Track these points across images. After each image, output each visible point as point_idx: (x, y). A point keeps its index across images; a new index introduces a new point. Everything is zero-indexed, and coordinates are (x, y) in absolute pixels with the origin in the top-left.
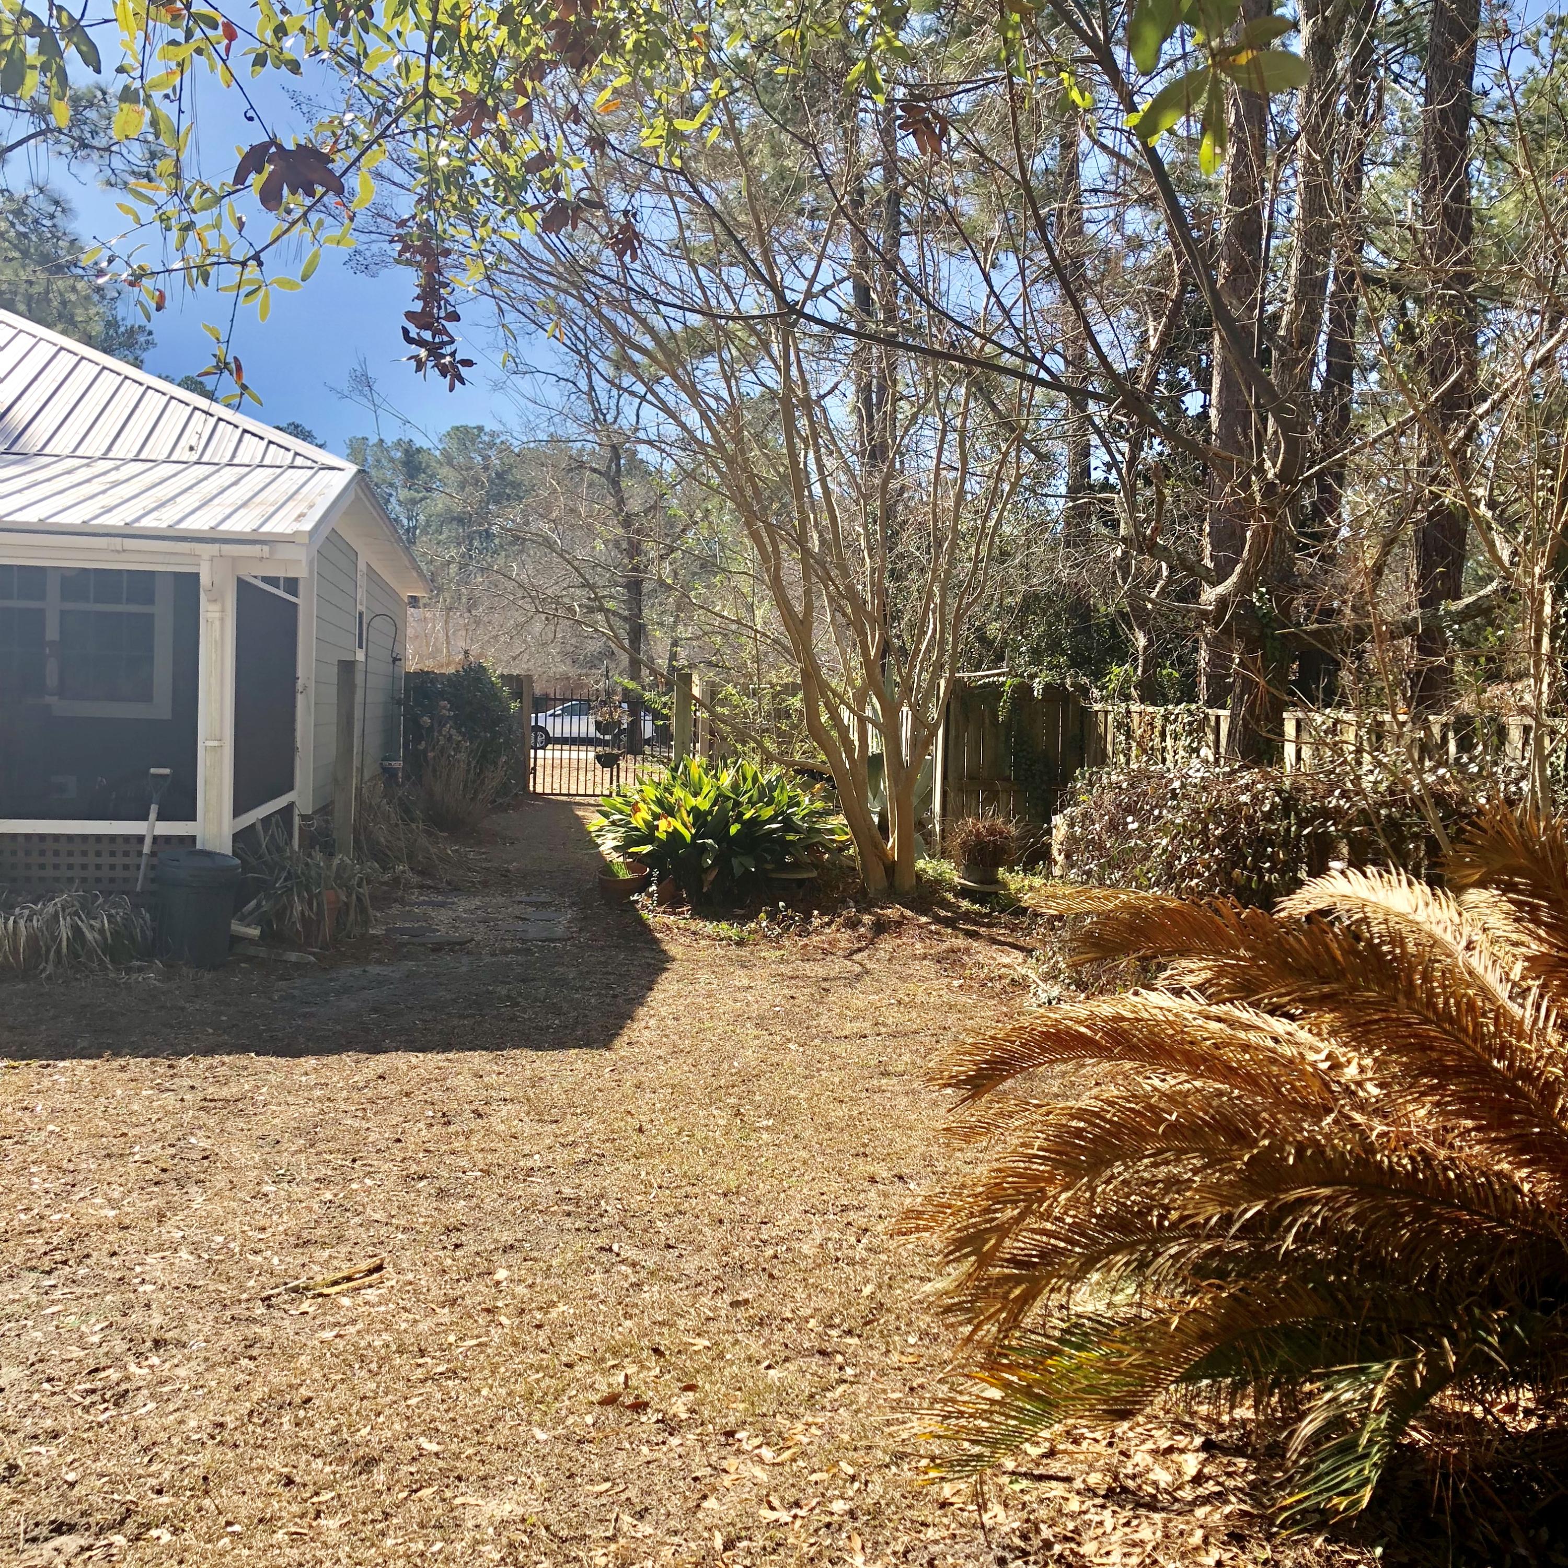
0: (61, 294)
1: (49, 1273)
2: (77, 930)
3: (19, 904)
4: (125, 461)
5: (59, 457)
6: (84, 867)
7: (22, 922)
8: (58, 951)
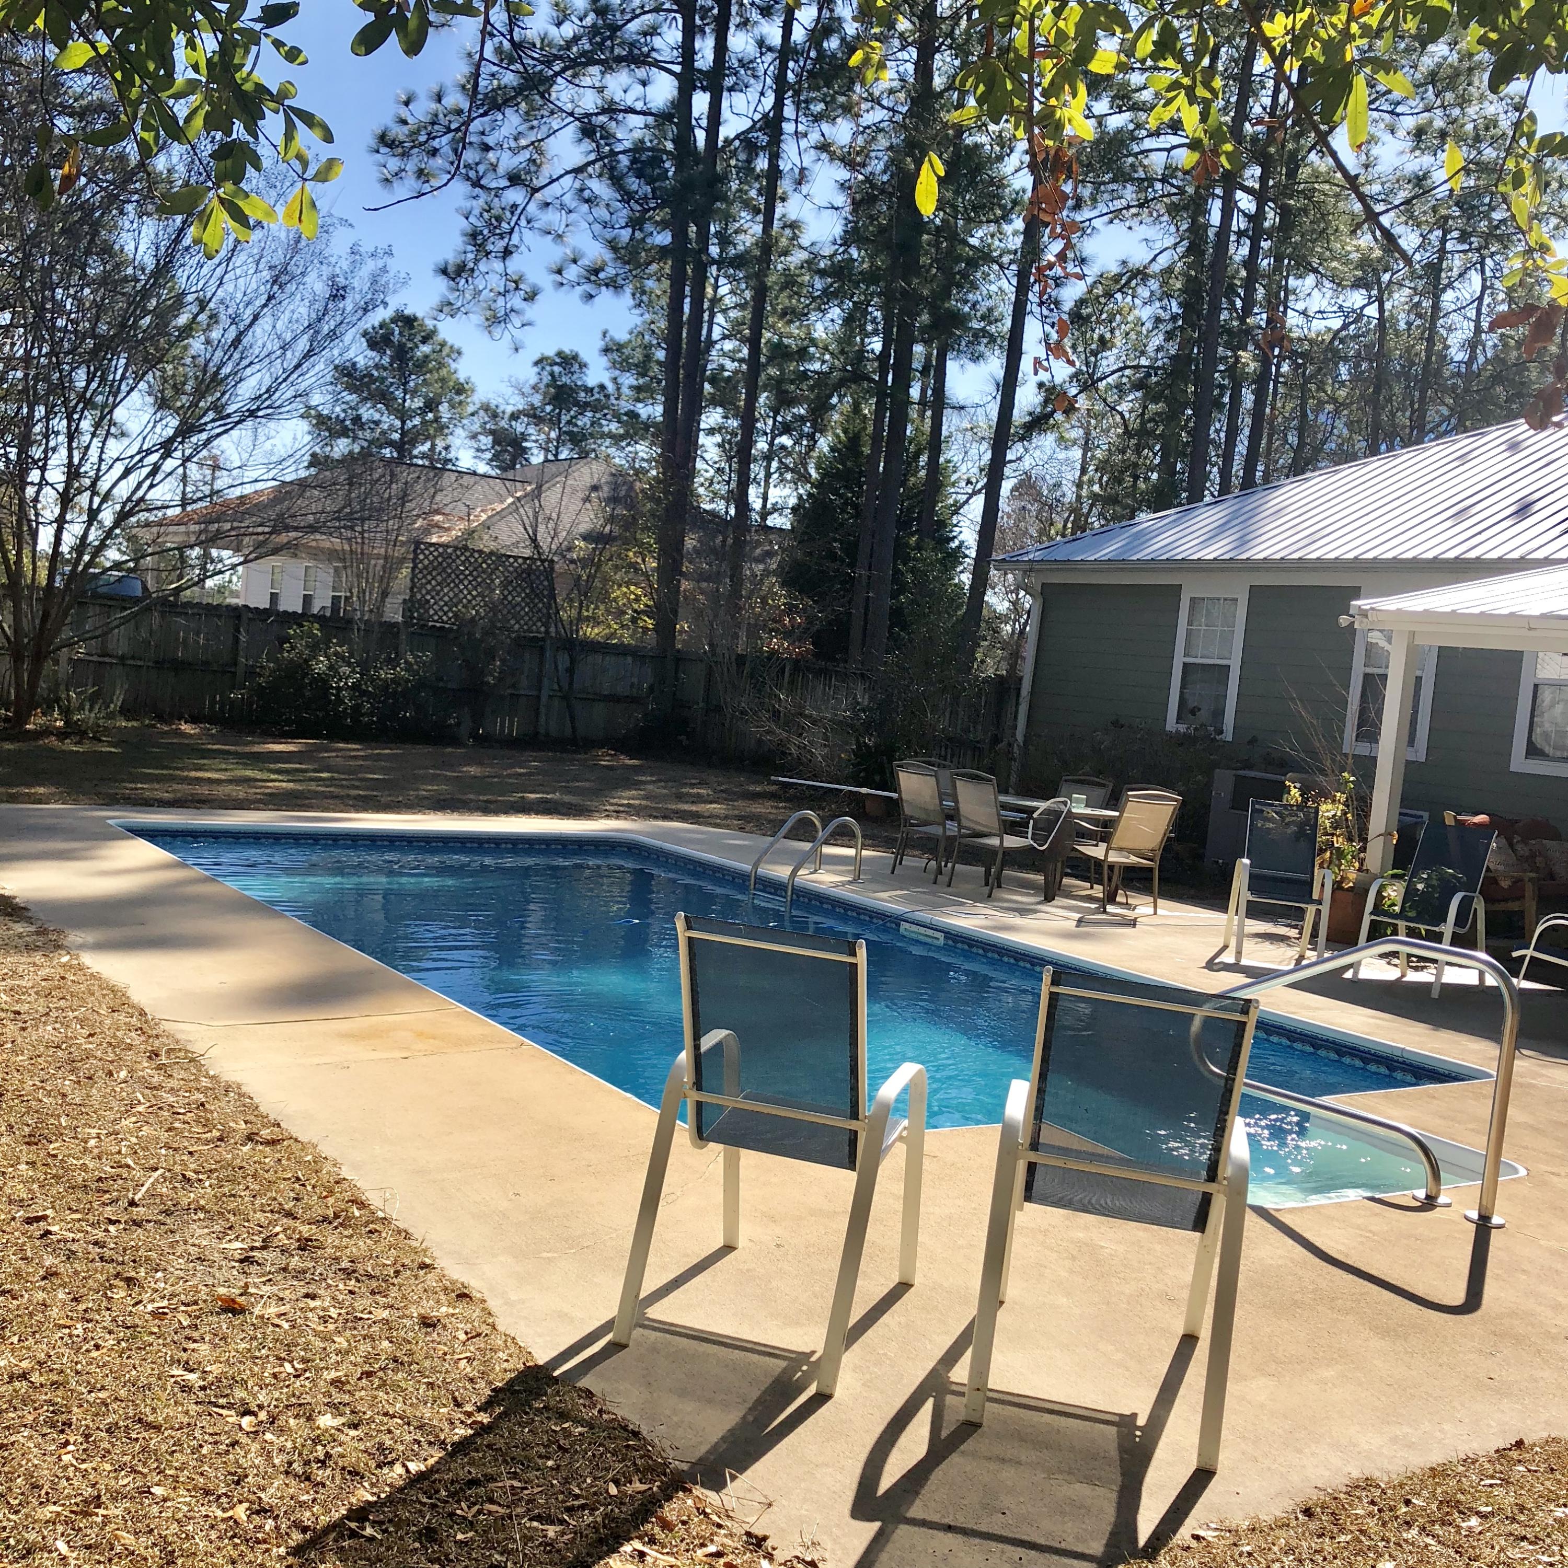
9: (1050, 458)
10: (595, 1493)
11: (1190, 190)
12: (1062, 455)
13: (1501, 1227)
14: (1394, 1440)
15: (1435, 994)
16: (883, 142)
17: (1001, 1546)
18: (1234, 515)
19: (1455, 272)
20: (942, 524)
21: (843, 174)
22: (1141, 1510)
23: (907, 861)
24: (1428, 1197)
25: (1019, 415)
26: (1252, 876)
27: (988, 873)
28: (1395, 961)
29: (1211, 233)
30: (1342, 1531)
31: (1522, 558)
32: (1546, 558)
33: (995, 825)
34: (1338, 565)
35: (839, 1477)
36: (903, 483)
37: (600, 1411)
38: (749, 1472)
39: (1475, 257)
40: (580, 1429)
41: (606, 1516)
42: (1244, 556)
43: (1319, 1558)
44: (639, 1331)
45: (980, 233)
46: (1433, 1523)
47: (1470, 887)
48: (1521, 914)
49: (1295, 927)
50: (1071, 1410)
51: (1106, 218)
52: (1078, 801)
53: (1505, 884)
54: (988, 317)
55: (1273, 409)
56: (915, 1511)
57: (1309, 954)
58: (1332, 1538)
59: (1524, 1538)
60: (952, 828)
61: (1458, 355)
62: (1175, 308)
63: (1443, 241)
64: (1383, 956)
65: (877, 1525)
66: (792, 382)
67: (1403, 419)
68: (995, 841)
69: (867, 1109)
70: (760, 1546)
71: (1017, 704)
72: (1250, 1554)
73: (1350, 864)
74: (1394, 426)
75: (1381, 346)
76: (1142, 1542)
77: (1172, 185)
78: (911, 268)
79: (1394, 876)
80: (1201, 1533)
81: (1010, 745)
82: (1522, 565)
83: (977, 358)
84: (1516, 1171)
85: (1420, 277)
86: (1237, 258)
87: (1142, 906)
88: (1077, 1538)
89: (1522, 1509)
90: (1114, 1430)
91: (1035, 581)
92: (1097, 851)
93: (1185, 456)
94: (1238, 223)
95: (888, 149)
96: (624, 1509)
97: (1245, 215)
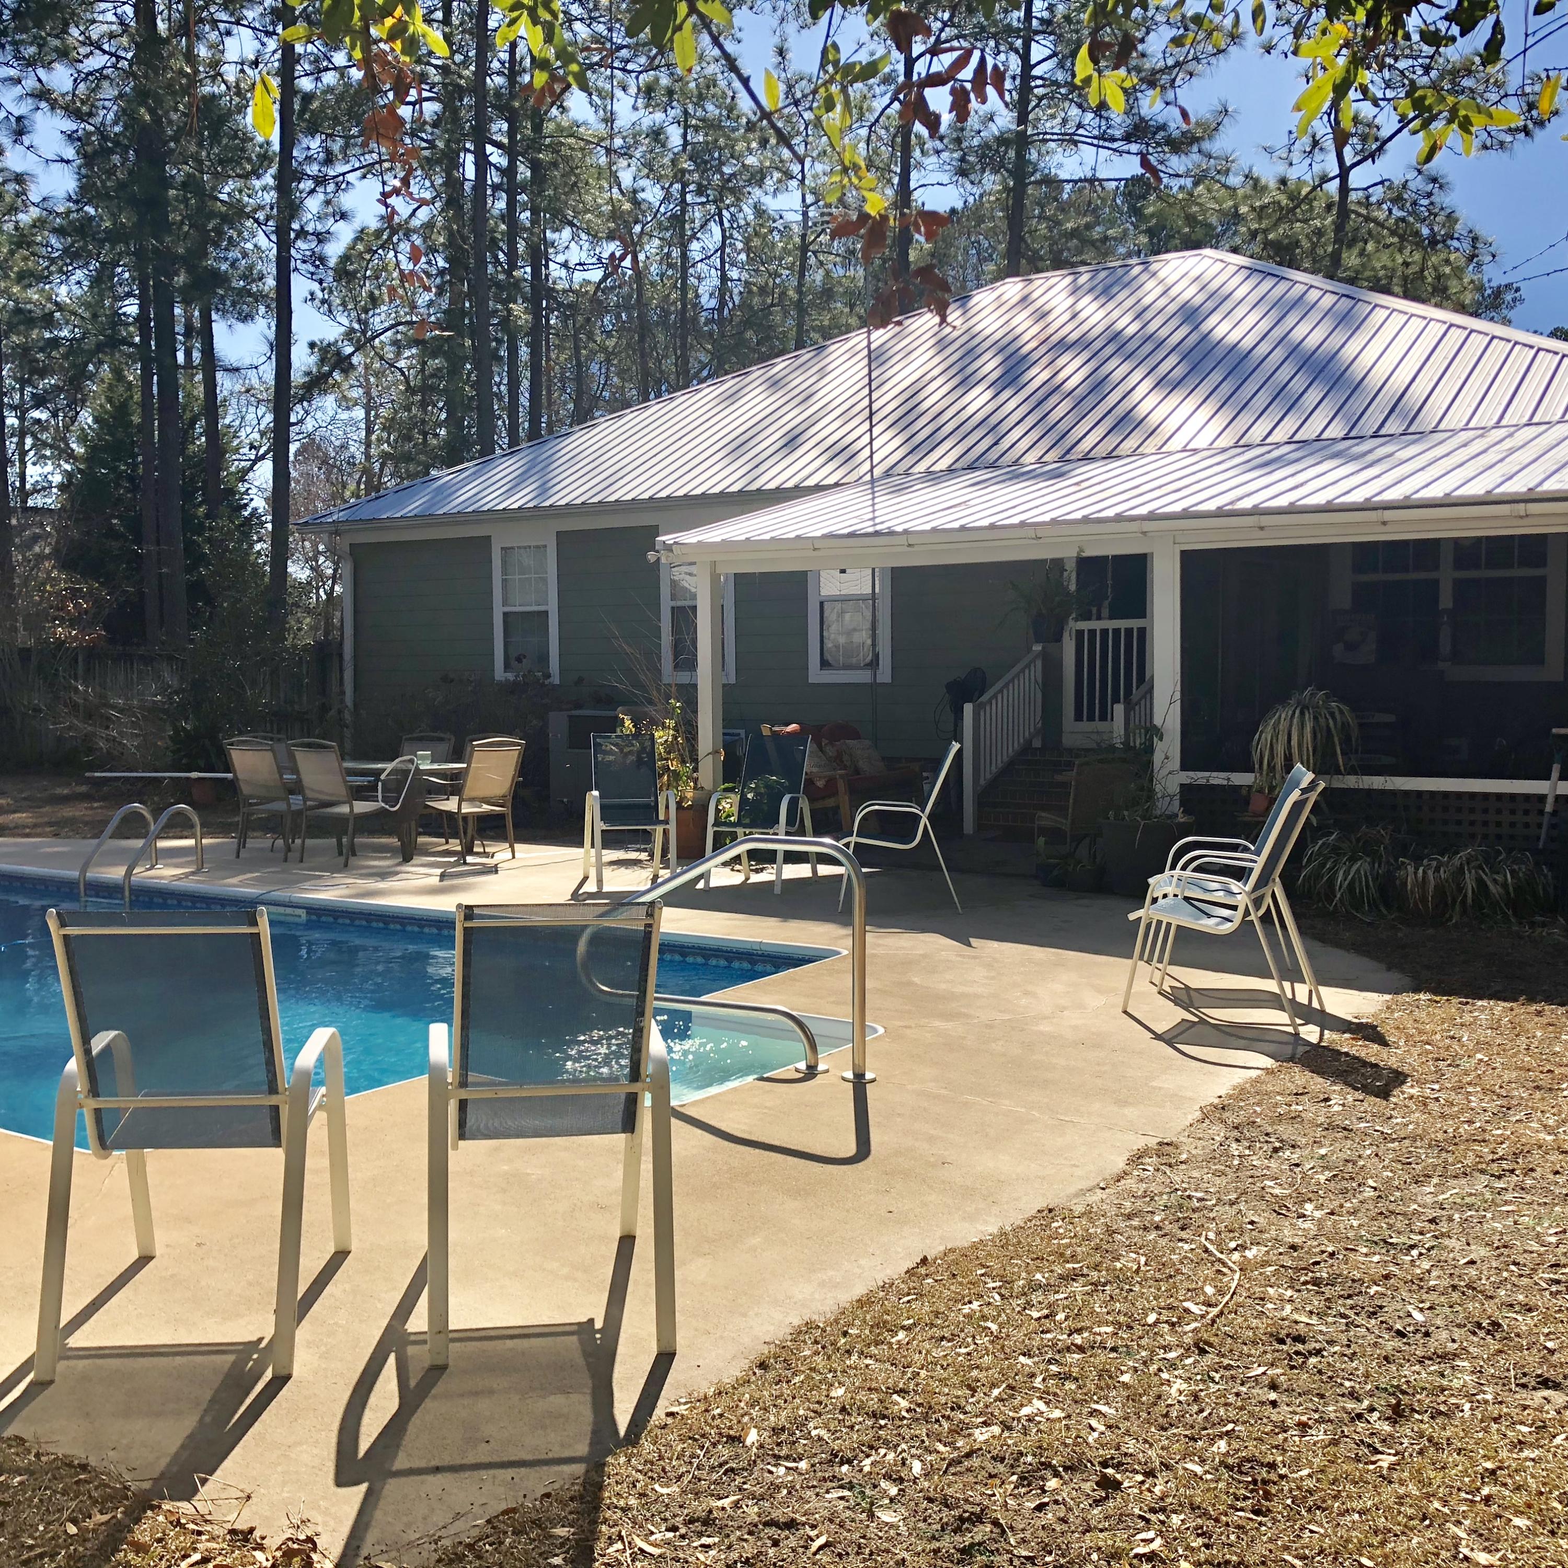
0: (1436, 269)
1: (1499, 1177)
2: (1481, 882)
3: (1427, 856)
4: (1518, 427)
5: (1454, 432)
6: (1485, 824)
7: (1430, 873)
8: (1464, 902)
9: (333, 418)
10: (53, 1538)
11: (440, 144)
12: (344, 415)
13: (873, 1081)
14: (822, 1284)
15: (777, 890)
16: (108, 91)
17: (492, 1472)
18: (532, 464)
19: (697, 224)
20: (232, 492)
21: (69, 125)
22: (616, 1404)
23: (250, 843)
24: (809, 1067)
25: (297, 377)
26: (603, 807)
27: (340, 844)
28: (737, 867)
29: (468, 186)
30: (795, 1374)
31: (796, 487)
32: (817, 485)
33: (342, 792)
34: (635, 504)
35: (315, 1451)
36: (183, 452)
37: (37, 1455)
38: (219, 1472)
39: (712, 208)
40: (18, 1479)
41: (69, 1557)
42: (547, 504)
43: (780, 1402)
44: (62, 1366)
45: (227, 189)
46: (869, 1346)
47: (793, 789)
48: (836, 809)
49: (645, 850)
50: (531, 1331)
51: (358, 173)
52: (423, 758)
53: (820, 784)
54: (248, 275)
55: (548, 360)
56: (401, 1463)
57: (662, 872)
58: (788, 1382)
59: (943, 1338)
60: (296, 801)
61: (710, 303)
62: (441, 263)
63: (683, 193)
64: (725, 864)
65: (364, 1487)
66: (42, 350)
67: (669, 364)
68: (345, 809)
69: (286, 1080)
70: (247, 1541)
71: (341, 671)
72: (721, 1415)
73: (687, 784)
74: (661, 372)
75: (640, 295)
76: (622, 1432)
77: (422, 139)
78: (161, 226)
79: (725, 790)
80: (674, 1409)
81: (340, 712)
82: (798, 492)
83: (246, 318)
84: (875, 1031)
85: (667, 229)
86: (495, 212)
87: (500, 853)
88: (562, 1446)
89: (937, 1314)
90: (574, 1338)
91: (343, 543)
92: (451, 805)
93: (472, 410)
94: (494, 177)
95: (116, 99)
96: (89, 1545)
97: (497, 168)
